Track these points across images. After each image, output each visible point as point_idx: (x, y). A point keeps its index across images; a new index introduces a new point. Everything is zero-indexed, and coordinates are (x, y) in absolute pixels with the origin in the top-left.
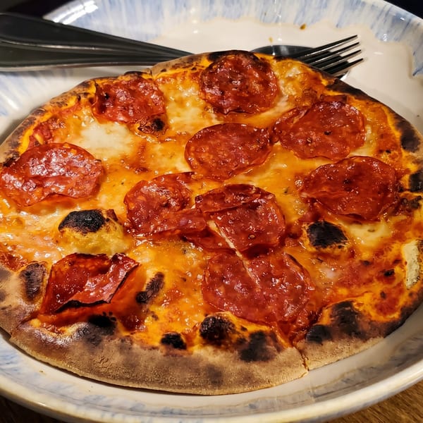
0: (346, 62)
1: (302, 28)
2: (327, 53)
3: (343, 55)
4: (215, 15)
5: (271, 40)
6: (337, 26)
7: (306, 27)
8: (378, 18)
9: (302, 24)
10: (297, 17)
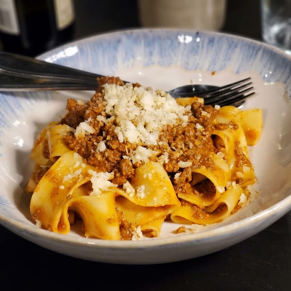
0: (242, 96)
1: (213, 73)
2: (229, 90)
3: (240, 91)
4: (153, 63)
5: (191, 81)
6: (237, 72)
7: (216, 73)
8: (265, 67)
9: (213, 71)
10: (210, 66)
